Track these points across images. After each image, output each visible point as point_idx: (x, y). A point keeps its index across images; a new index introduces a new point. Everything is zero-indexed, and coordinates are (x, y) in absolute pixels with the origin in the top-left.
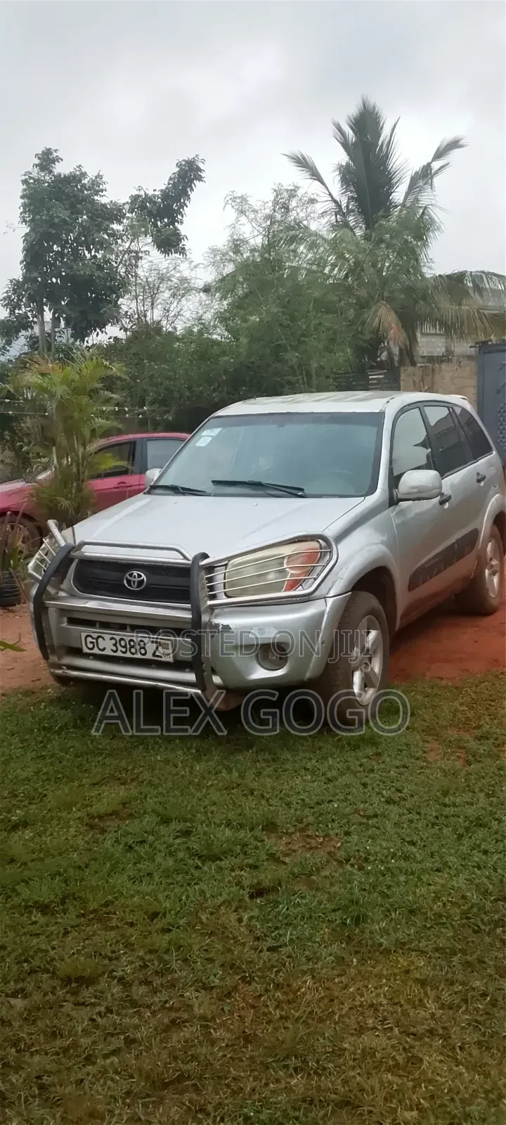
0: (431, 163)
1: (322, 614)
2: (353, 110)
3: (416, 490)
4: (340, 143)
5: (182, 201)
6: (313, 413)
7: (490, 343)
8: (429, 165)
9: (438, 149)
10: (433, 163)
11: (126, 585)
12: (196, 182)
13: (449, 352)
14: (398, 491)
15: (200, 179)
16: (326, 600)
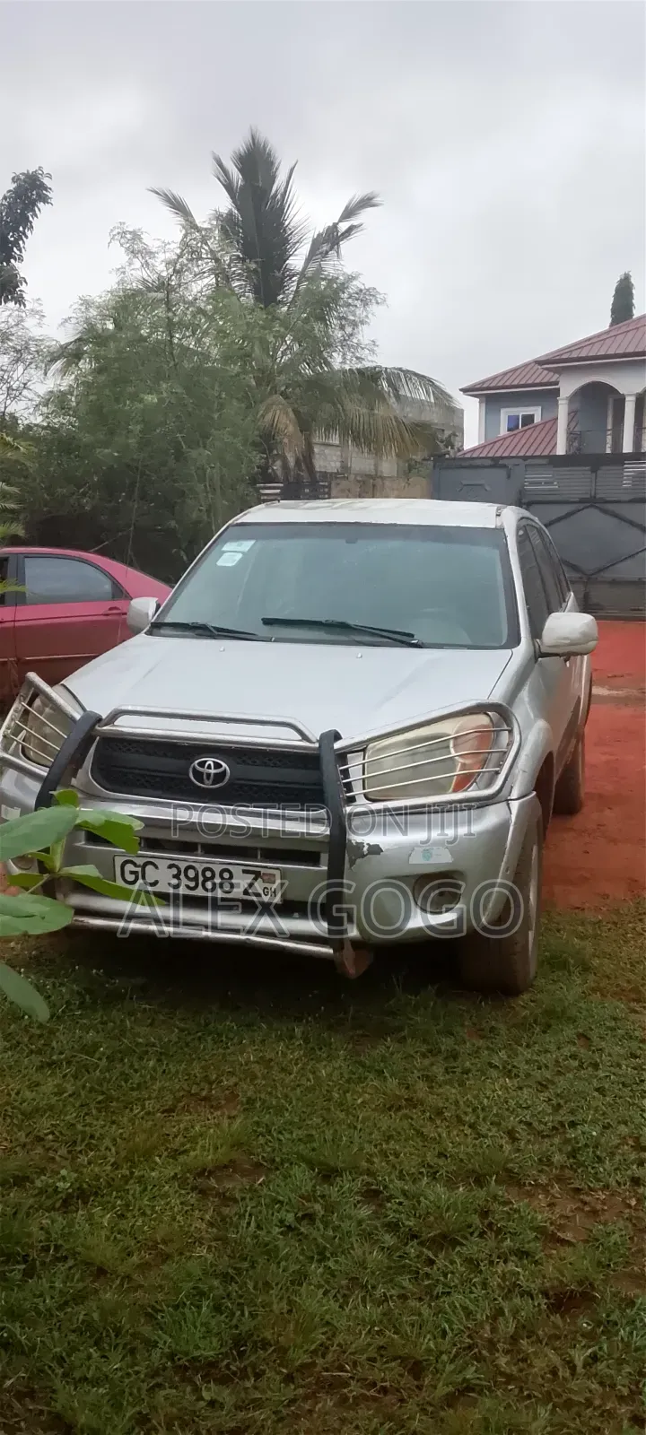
0: (337, 224)
1: (504, 826)
2: (239, 143)
3: (568, 642)
4: (223, 185)
5: (21, 229)
6: (395, 525)
7: (447, 456)
8: (335, 225)
9: (347, 207)
10: (340, 224)
11: (192, 778)
12: (41, 205)
13: (345, 468)
14: (542, 641)
15: (45, 200)
16: (508, 804)
